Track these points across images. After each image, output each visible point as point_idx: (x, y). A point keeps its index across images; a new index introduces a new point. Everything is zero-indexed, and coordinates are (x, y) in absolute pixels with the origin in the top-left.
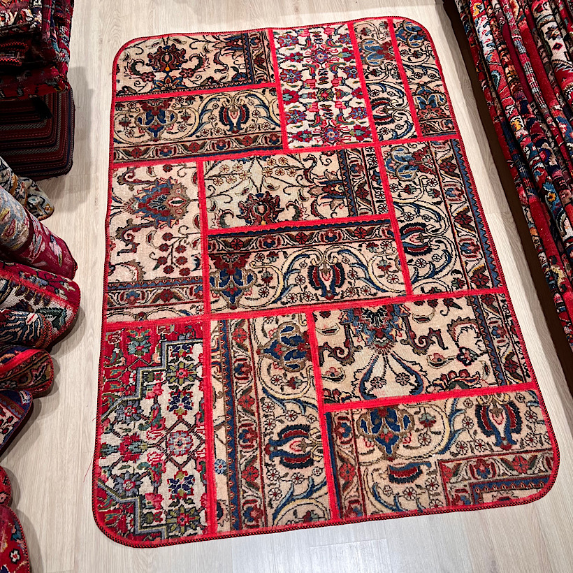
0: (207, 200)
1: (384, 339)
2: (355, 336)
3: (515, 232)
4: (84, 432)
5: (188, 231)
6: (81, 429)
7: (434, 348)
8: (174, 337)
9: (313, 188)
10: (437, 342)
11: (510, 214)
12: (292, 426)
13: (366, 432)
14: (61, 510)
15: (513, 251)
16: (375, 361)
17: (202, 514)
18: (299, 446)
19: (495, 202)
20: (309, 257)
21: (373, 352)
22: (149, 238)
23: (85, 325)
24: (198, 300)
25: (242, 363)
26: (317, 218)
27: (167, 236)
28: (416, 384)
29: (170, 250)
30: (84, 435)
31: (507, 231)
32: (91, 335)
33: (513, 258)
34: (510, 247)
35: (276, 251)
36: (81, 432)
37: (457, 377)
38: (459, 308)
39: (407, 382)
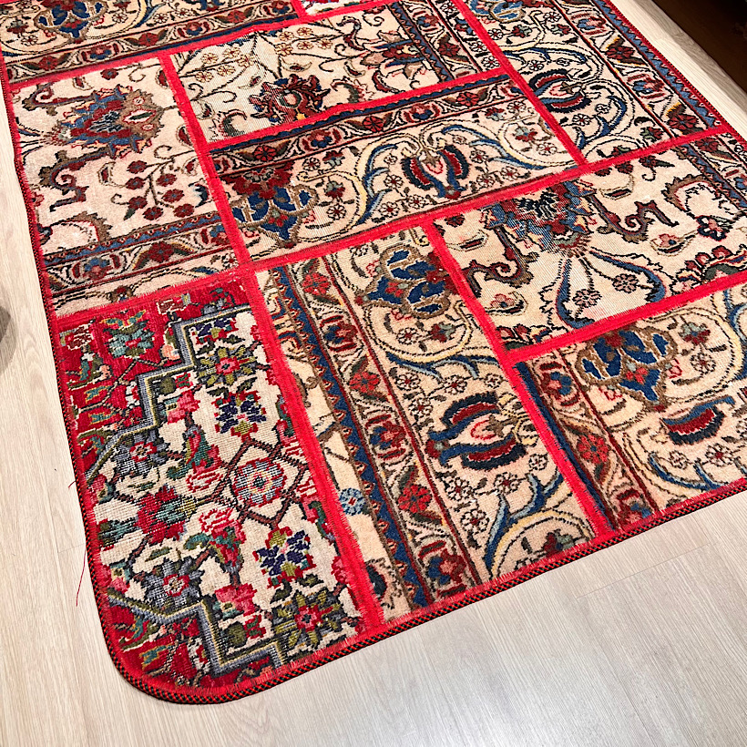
0: (193, 103)
1: (569, 233)
2: (518, 241)
3: (704, 55)
4: (54, 513)
5: (172, 152)
6: (48, 509)
7: (656, 229)
8: (194, 312)
9: (368, 55)
10: (656, 219)
11: (686, 36)
12: (461, 400)
13: (599, 377)
14: (39, 674)
15: (714, 79)
16: (568, 268)
17: (345, 597)
18: (488, 428)
19: (656, 25)
20: (396, 148)
21: (559, 256)
22: (104, 175)
23: (13, 332)
24: (220, 247)
25: (336, 323)
26: (390, 94)
27: (136, 167)
28: (651, 285)
29: (147, 185)
30: (56, 519)
31: (692, 56)
32: (30, 345)
33: (717, 87)
34: (705, 74)
35: (337, 150)
36: (49, 515)
37: (711, 260)
38: (669, 165)
39: (635, 285)
